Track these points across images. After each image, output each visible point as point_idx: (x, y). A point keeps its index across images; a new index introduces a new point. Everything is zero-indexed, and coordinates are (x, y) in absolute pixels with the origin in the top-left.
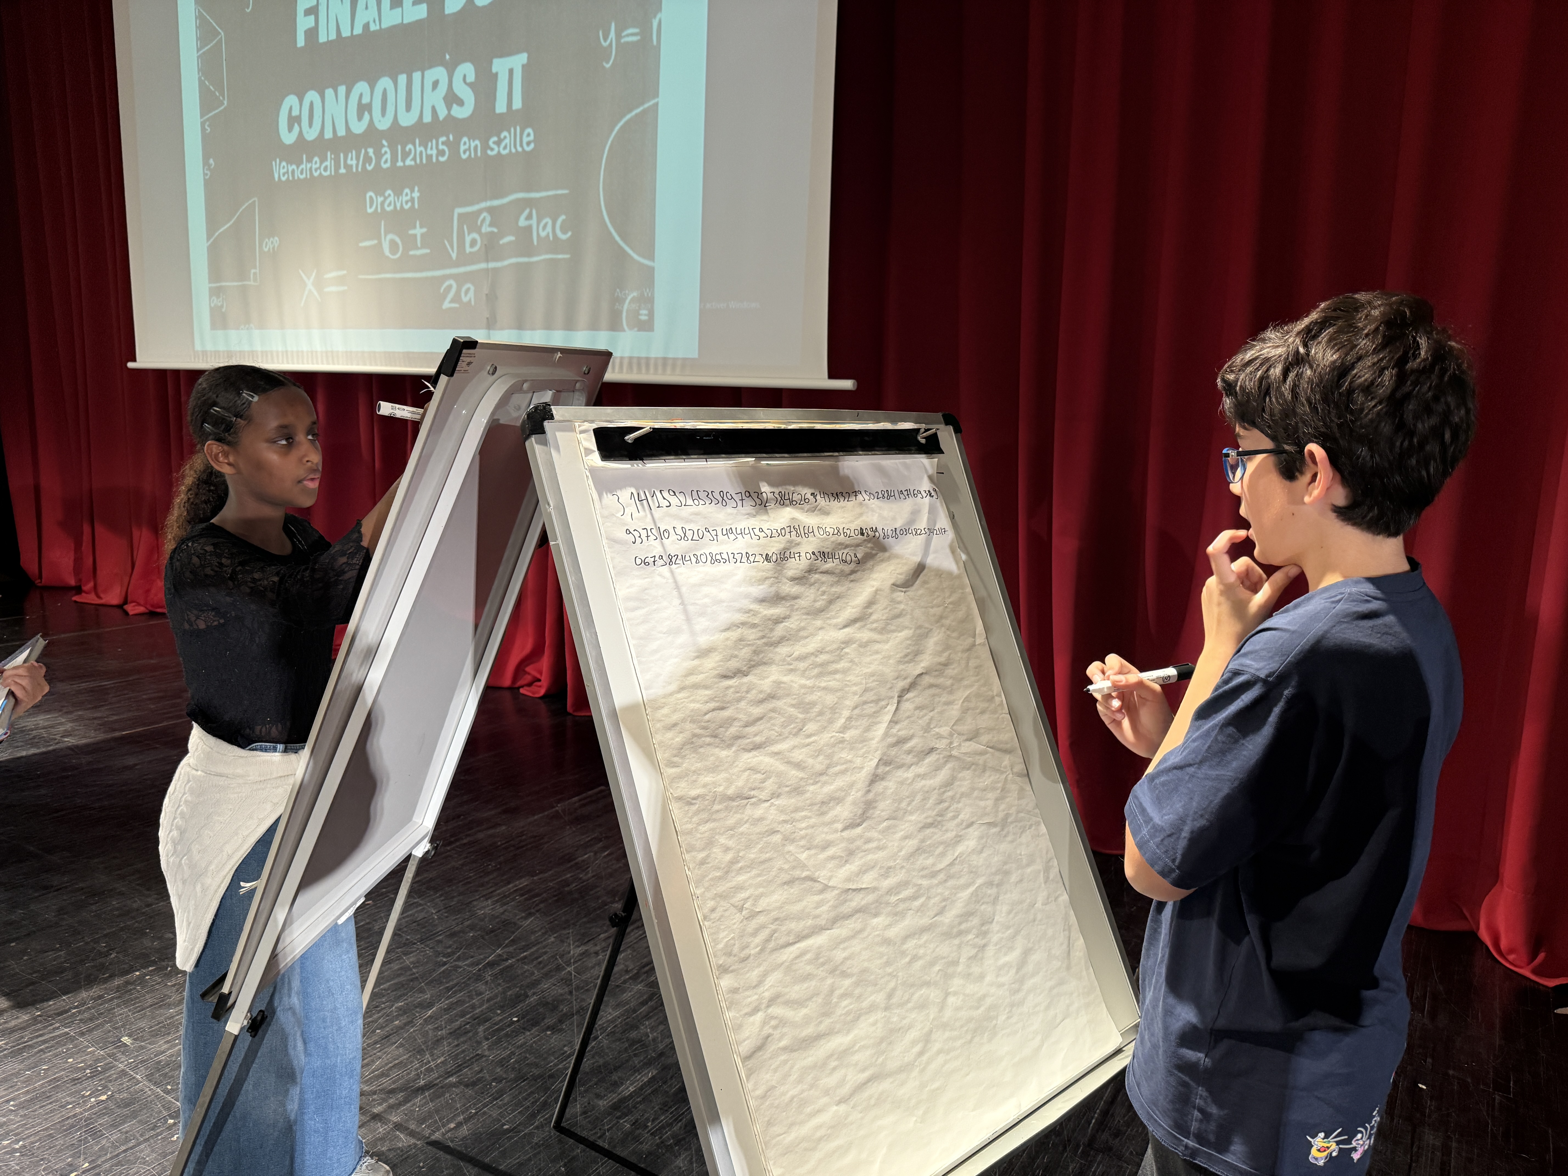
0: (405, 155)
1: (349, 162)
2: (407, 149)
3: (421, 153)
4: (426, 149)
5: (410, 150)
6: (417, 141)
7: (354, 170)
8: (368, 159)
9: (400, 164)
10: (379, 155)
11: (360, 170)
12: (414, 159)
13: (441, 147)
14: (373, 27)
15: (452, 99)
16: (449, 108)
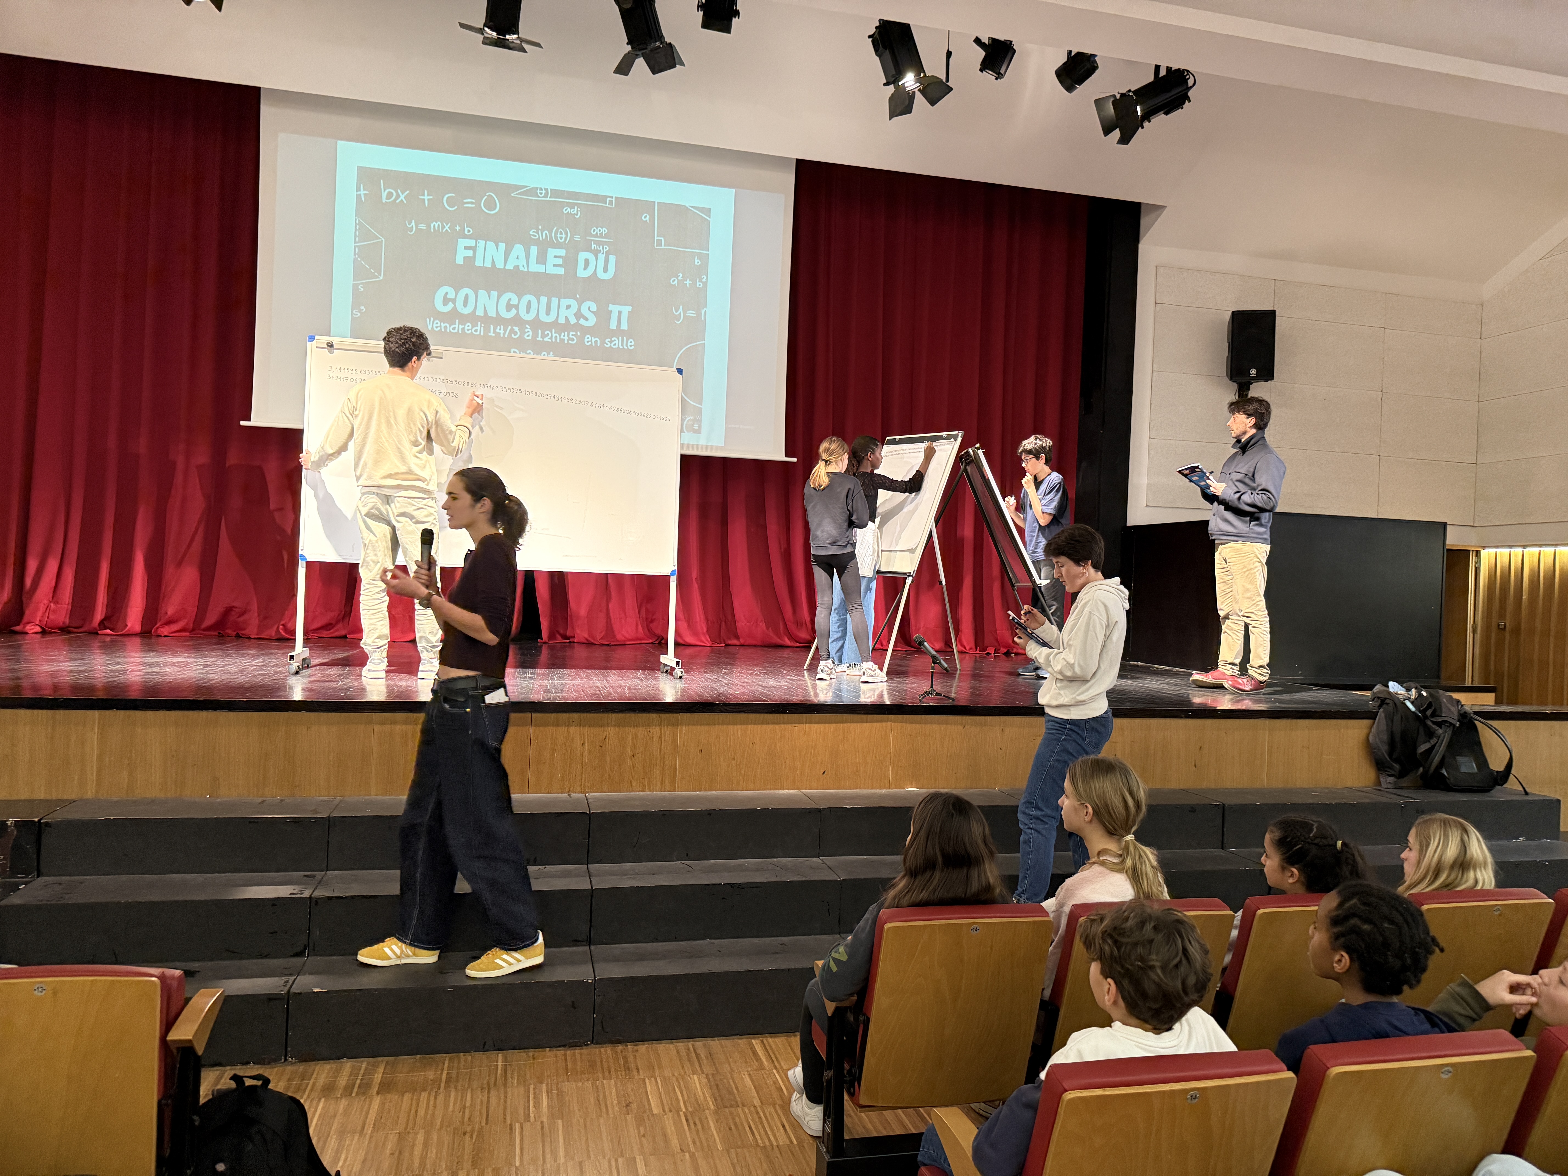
0: (543, 336)
1: (498, 330)
2: (546, 333)
3: (556, 337)
4: (560, 336)
5: (548, 334)
6: (553, 330)
7: (502, 335)
8: (512, 331)
9: (539, 339)
10: (523, 332)
11: (506, 336)
12: (551, 338)
13: (571, 336)
14: (521, 269)
15: (579, 315)
16: (578, 319)
